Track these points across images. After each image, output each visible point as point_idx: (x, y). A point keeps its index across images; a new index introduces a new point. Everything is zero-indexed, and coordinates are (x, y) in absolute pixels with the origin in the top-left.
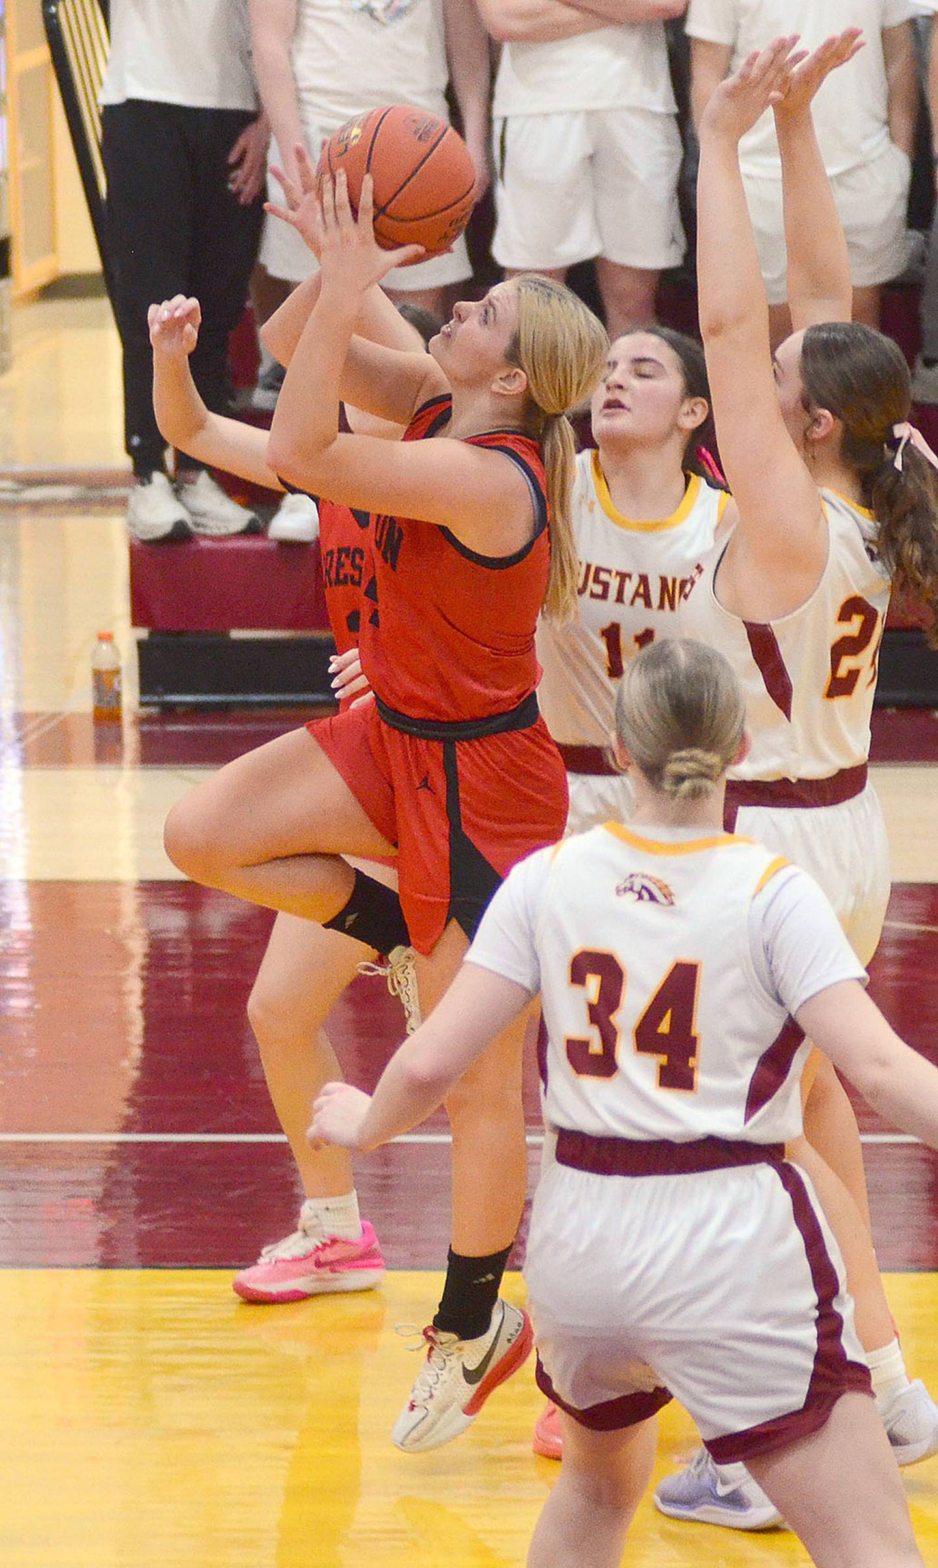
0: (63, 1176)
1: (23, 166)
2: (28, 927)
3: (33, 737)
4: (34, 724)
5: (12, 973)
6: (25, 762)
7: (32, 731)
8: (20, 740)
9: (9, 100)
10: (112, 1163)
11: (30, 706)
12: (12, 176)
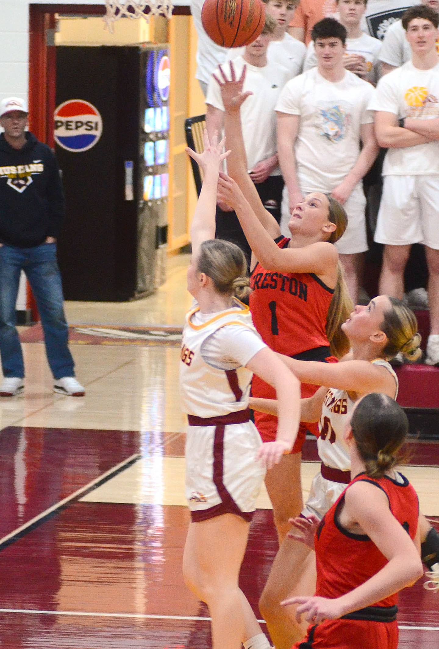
0: (169, 634)
1: (175, 195)
2: (161, 525)
3: (168, 442)
4: (168, 437)
5: (155, 545)
6: (164, 453)
7: (168, 440)
8: (162, 444)
9: (170, 166)
10: (193, 630)
11: (167, 430)
12: (169, 199)
